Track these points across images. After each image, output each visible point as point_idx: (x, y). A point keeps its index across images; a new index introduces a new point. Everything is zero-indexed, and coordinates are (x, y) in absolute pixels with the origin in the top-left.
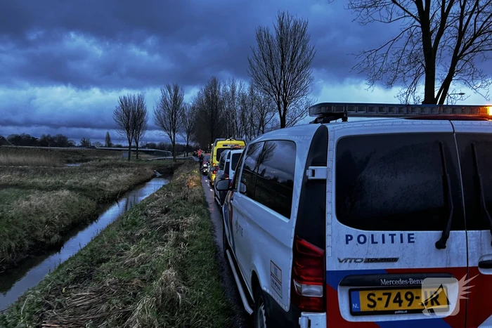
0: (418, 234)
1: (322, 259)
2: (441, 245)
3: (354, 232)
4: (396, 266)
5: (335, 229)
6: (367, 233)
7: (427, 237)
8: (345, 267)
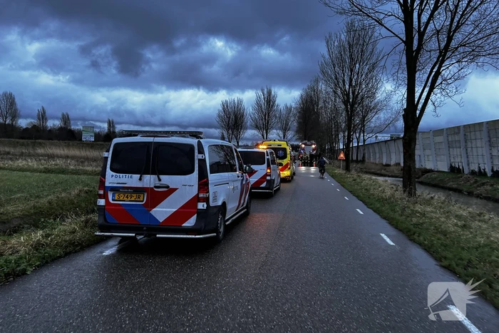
0: (134, 175)
1: (104, 182)
2: (140, 179)
3: (114, 174)
4: (126, 185)
5: (109, 172)
6: (118, 174)
7: (137, 176)
8: (110, 185)
